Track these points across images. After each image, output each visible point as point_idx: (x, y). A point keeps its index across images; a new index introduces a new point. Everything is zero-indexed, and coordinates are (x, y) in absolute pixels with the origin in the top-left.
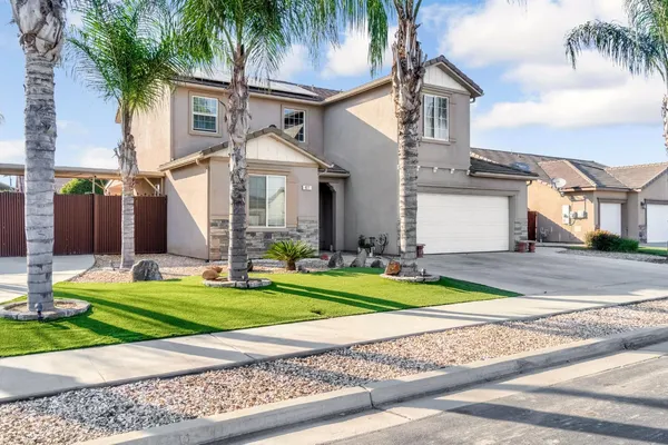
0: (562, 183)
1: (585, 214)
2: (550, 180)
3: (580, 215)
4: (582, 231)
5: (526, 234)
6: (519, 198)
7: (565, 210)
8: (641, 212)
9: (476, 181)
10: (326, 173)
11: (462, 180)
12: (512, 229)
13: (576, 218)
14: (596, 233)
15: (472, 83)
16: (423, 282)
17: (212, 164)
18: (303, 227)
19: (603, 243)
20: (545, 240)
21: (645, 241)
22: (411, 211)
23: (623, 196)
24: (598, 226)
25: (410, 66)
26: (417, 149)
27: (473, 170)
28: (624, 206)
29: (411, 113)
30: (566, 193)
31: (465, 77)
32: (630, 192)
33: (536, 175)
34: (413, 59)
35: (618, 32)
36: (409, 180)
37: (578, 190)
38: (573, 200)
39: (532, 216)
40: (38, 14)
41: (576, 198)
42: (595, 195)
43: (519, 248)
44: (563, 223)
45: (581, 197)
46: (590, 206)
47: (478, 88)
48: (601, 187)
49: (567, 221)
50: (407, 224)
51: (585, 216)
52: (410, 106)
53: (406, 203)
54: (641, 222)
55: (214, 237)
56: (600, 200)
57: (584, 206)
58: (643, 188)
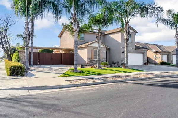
0: (154, 50)
1: (159, 57)
2: (151, 50)
3: (158, 57)
4: (158, 61)
5: (146, 61)
6: (145, 54)
7: (155, 56)
8: (172, 57)
9: (136, 50)
10: (107, 49)
11: (134, 50)
12: (144, 60)
13: (157, 58)
14: (161, 61)
15: (136, 31)
16: (130, 69)
17: (88, 48)
18: (103, 59)
19: (163, 63)
20: (150, 63)
21: (173, 63)
22: (127, 56)
23: (168, 53)
24: (162, 60)
25: (128, 31)
26: (128, 46)
27: (136, 48)
28: (168, 55)
29: (127, 39)
30: (155, 53)
31: (134, 30)
32: (169, 52)
33: (149, 49)
34: (128, 30)
35: (166, 20)
36: (127, 51)
37: (157, 52)
38: (156, 54)
39: (147, 57)
40: (77, 28)
41: (157, 54)
42: (161, 53)
43: (145, 64)
44: (154, 59)
45: (158, 54)
46: (160, 56)
47: (137, 32)
48: (162, 51)
49: (155, 59)
50: (127, 59)
51: (159, 58)
52: (127, 38)
53: (127, 55)
54: (172, 59)
55: (88, 61)
56: (162, 54)
57: (159, 55)
58: (172, 52)
